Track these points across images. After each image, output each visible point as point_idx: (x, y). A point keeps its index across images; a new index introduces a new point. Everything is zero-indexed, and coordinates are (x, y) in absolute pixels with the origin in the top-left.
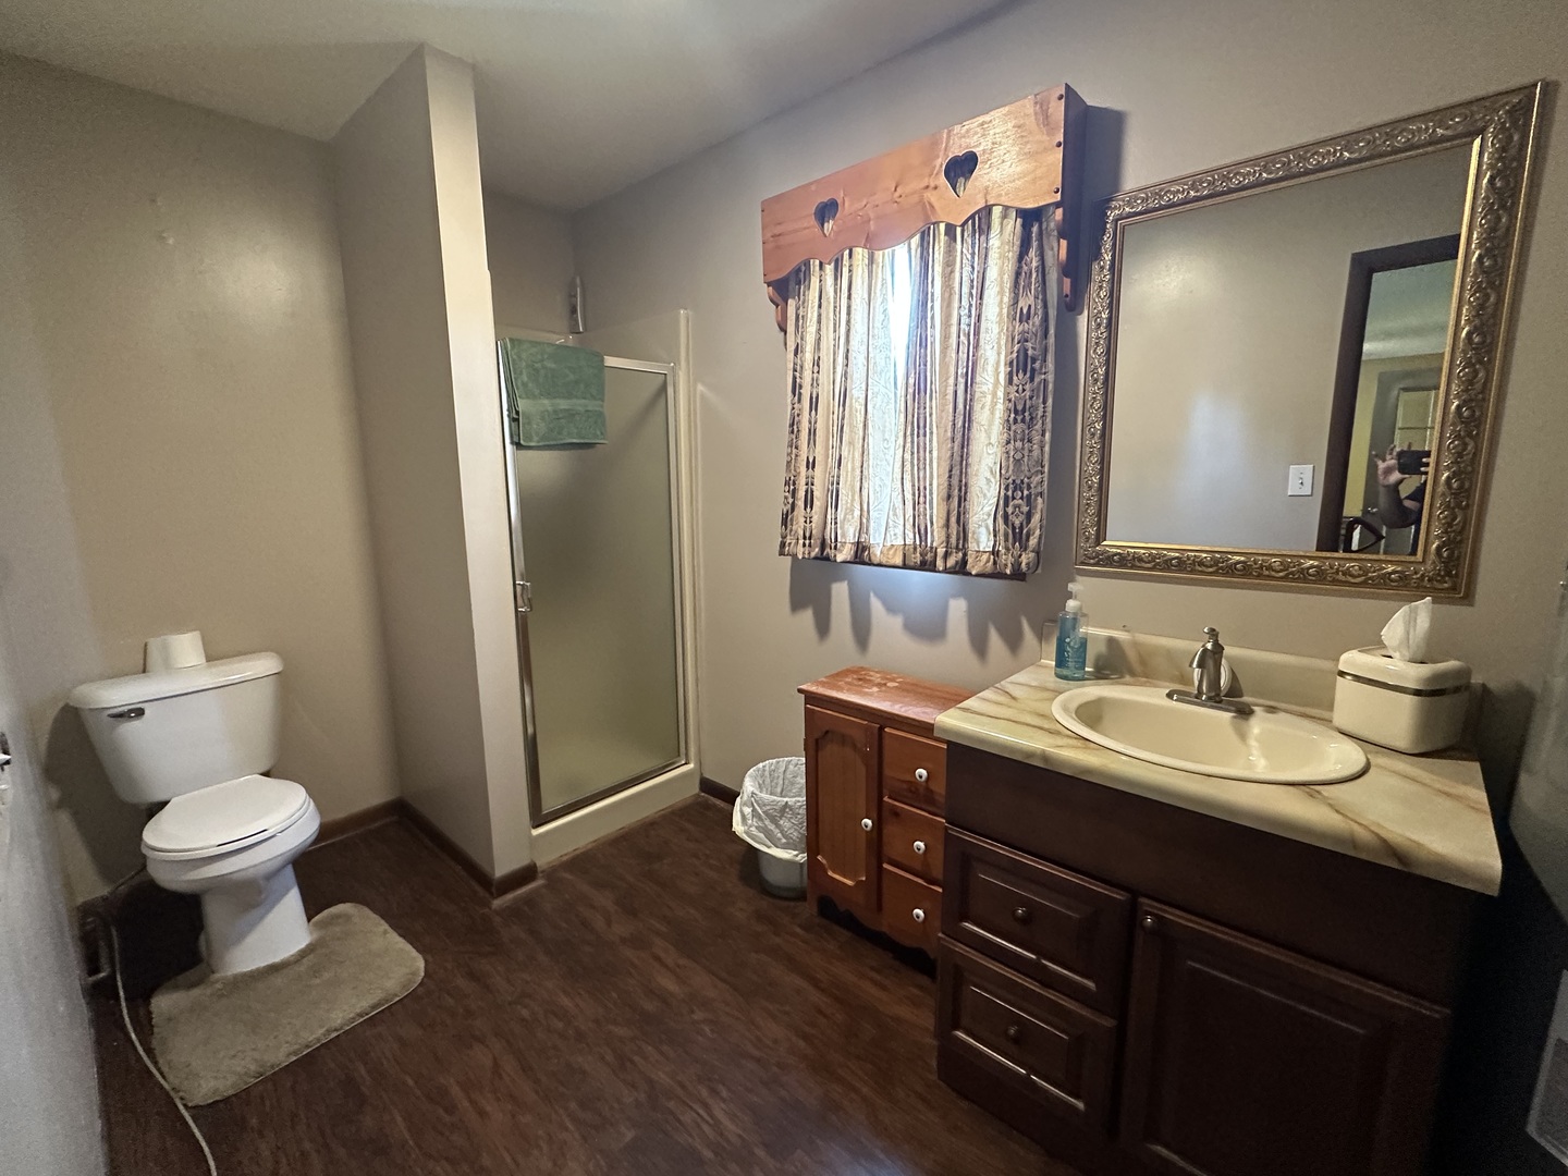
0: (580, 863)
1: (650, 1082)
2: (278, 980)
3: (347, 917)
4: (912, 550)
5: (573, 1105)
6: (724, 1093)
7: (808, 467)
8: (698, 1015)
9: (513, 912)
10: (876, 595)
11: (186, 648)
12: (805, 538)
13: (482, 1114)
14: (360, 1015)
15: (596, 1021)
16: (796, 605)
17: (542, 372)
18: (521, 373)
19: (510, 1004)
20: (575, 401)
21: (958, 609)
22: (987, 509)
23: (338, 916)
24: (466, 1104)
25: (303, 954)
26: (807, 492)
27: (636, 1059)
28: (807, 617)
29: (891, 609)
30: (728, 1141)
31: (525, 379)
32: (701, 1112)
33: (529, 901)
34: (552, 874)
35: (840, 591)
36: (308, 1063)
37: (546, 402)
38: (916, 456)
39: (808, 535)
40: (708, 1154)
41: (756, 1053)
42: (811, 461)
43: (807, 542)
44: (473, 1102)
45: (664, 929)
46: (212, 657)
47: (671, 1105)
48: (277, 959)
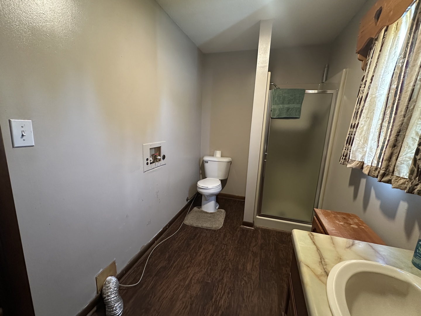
1: (223, 278)
2: (206, 215)
3: (222, 212)
5: (210, 267)
6: (230, 296)
7: (351, 128)
8: (246, 279)
13: (200, 255)
14: (206, 227)
15: (229, 260)
16: (351, 184)
17: (282, 97)
18: (275, 98)
19: (223, 244)
20: (290, 105)
21: (403, 207)
22: (408, 155)
23: (221, 211)
24: (201, 251)
25: (211, 213)
26: (348, 137)
27: (226, 272)
28: (352, 189)
29: (378, 197)
30: (218, 303)
32: (222, 293)
33: (248, 230)
34: (257, 229)
35: (363, 181)
36: (196, 228)
37: (281, 105)
38: (391, 124)
39: (345, 155)
40: (213, 300)
41: (245, 298)
42: (353, 125)
43: (344, 158)
44: (202, 252)
46: (222, 156)
47: (220, 285)
48: (208, 211)
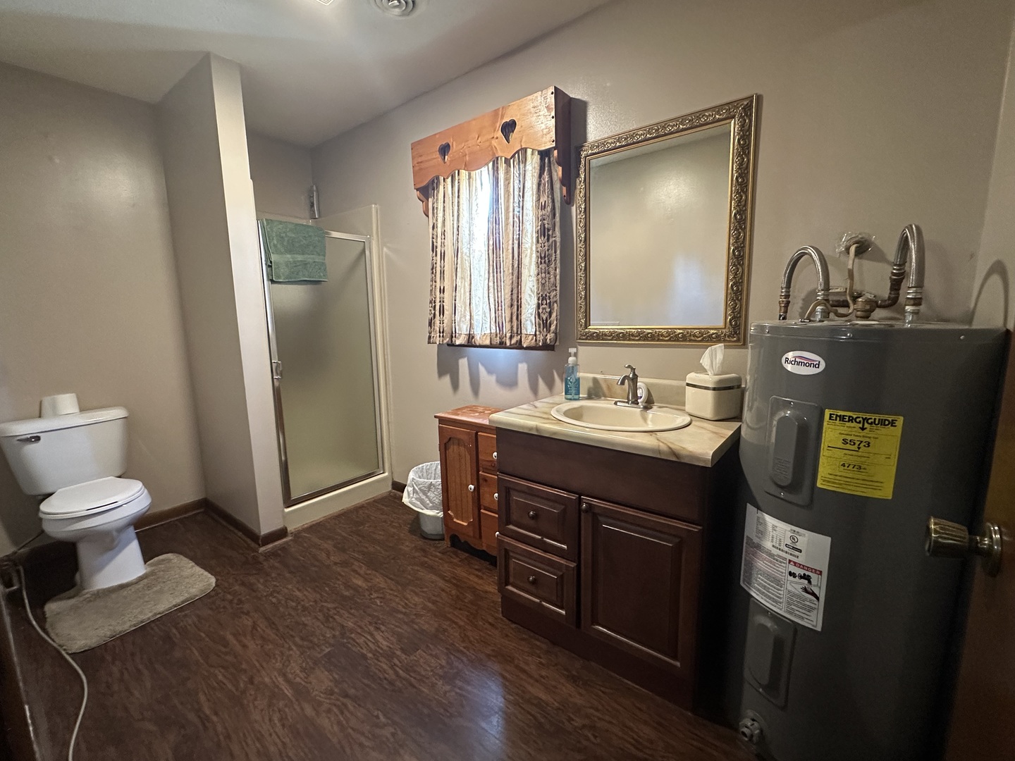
0: (315, 528)
1: (343, 627)
2: (124, 592)
3: (169, 560)
4: (495, 336)
5: (297, 639)
6: (383, 628)
7: (440, 292)
8: (375, 595)
9: (273, 554)
10: (483, 365)
11: (67, 402)
12: (440, 332)
13: (245, 646)
14: (175, 606)
15: (315, 602)
16: (441, 373)
17: (286, 239)
18: (273, 240)
19: (266, 596)
20: (306, 256)
21: (523, 368)
22: (530, 311)
23: (163, 560)
24: (235, 642)
25: (141, 579)
26: (440, 306)
27: (336, 617)
28: (447, 379)
29: (490, 372)
30: (382, 649)
31: (275, 242)
32: (369, 637)
33: (283, 548)
34: (297, 535)
35: (463, 363)
36: (143, 630)
37: (289, 256)
38: (496, 284)
39: (441, 331)
40: (370, 655)
41: (404, 610)
42: (442, 288)
43: (441, 335)
44: (240, 642)
45: (361, 557)
46: (83, 409)
47: (353, 636)
48: (124, 581)
